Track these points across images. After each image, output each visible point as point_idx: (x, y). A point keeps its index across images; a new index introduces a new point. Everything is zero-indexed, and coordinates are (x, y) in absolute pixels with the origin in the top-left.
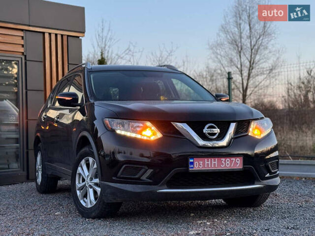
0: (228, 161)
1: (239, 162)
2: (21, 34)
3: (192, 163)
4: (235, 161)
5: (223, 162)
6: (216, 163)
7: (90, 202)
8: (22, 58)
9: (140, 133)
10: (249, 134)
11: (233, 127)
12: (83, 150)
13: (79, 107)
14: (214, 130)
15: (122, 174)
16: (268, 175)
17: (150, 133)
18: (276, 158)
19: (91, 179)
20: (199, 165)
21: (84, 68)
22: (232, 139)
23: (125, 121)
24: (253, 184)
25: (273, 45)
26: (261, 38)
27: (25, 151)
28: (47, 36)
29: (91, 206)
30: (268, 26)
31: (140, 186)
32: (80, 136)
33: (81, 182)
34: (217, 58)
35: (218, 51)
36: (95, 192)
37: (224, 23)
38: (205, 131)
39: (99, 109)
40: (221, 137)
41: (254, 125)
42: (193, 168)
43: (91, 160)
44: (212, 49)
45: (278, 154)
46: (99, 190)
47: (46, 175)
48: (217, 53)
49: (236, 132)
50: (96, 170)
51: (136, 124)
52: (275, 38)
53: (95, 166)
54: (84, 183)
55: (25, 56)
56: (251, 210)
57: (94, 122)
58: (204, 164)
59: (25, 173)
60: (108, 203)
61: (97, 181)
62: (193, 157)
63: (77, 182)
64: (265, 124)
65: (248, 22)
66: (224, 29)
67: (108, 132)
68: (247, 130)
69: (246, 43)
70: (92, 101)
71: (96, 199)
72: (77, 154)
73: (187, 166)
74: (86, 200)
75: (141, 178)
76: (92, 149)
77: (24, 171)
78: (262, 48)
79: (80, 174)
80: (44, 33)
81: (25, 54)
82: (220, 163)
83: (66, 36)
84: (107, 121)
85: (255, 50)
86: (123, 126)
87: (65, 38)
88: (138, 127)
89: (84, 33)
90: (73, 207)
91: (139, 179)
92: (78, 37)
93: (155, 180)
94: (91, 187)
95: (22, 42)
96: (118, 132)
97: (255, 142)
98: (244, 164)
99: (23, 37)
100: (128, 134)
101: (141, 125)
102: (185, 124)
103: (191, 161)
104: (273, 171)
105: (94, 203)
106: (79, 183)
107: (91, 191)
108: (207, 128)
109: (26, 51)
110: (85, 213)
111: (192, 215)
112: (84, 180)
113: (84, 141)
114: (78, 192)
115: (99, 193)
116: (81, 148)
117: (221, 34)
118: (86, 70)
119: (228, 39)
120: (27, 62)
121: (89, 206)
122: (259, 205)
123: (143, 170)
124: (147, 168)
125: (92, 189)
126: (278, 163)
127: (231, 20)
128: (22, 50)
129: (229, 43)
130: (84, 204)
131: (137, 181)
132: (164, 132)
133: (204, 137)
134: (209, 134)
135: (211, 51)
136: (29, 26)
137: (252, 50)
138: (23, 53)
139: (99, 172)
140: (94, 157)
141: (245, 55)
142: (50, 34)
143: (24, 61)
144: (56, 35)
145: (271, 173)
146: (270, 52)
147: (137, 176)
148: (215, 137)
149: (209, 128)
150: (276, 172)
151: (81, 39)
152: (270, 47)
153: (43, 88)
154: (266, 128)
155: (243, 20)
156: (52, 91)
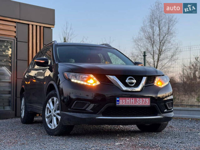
0: (141, 100)
1: (148, 101)
2: (14, 24)
3: (118, 101)
4: (145, 100)
5: (138, 101)
6: (133, 101)
7: (54, 125)
8: (14, 40)
9: (86, 81)
10: (155, 84)
11: (144, 79)
12: (51, 93)
13: (49, 67)
14: (133, 80)
15: (74, 107)
16: (166, 110)
17: (92, 82)
18: (171, 100)
19: (55, 111)
20: (122, 102)
21: (53, 44)
22: (143, 87)
23: (77, 74)
24: (157, 115)
25: (174, 40)
26: (166, 36)
27: (15, 98)
28: (31, 26)
29: (54, 128)
30: (171, 28)
31: (85, 114)
32: (49, 84)
33: (48, 113)
34: (139, 48)
35: (139, 43)
36: (57, 119)
37: (143, 26)
38: (126, 81)
39: (61, 67)
40: (137, 85)
41: (158, 79)
42: (119, 104)
43: (55, 99)
44: (135, 42)
45: (173, 98)
46: (59, 117)
47: (27, 112)
48: (138, 45)
49: (147, 82)
50: (58, 105)
51: (84, 76)
52: (175, 36)
53: (58, 103)
54: (50, 114)
55: (17, 39)
56: (156, 133)
57: (58, 75)
58: (126, 101)
59: (14, 112)
60: (65, 126)
61: (58, 112)
62: (119, 97)
63: (46, 113)
64: (165, 79)
65: (158, 26)
66: (143, 30)
67: (66, 81)
68: (153, 82)
69: (157, 38)
70: (57, 63)
71: (57, 123)
72: (46, 95)
73: (115, 103)
74: (51, 125)
75: (87, 109)
76: (56, 92)
77: (13, 111)
78: (166, 42)
79: (48, 108)
80: (29, 25)
81: (16, 37)
82: (136, 101)
83: (43, 27)
84: (66, 74)
85: (162, 43)
86: (76, 77)
87: (42, 28)
88: (85, 78)
89: (54, 25)
90: (43, 130)
91: (85, 110)
92: (50, 28)
93: (95, 111)
94: (55, 116)
95: (15, 30)
96: (73, 80)
97: (158, 90)
98: (151, 103)
99: (15, 27)
100: (79, 82)
101: (87, 76)
102: (115, 76)
103: (117, 99)
104: (169, 108)
105: (56, 126)
106: (47, 114)
107: (55, 119)
108: (129, 79)
109: (17, 35)
110: (51, 133)
111: (118, 135)
112: (50, 112)
113: (51, 87)
114: (47, 120)
115: (59, 120)
116: (49, 92)
117: (141, 32)
118: (54, 45)
119: (146, 36)
120: (18, 42)
121: (53, 128)
122: (160, 131)
123: (87, 105)
124: (90, 103)
125: (55, 117)
126: (172, 103)
127: (147, 24)
128: (15, 34)
129: (146, 38)
130: (50, 127)
131: (84, 111)
132: (102, 81)
133: (126, 85)
134: (129, 83)
135: (135, 43)
136: (20, 20)
137: (160, 43)
138: (15, 37)
139: (60, 106)
140: (57, 97)
141: (156, 46)
142: (33, 25)
143: (15, 42)
144: (36, 26)
145: (168, 109)
146: (172, 45)
147: (84, 108)
148: (133, 85)
149: (130, 79)
150: (171, 109)
151: (52, 29)
152: (172, 42)
153: (27, 59)
154: (165, 82)
155: (155, 24)
156: (33, 59)
